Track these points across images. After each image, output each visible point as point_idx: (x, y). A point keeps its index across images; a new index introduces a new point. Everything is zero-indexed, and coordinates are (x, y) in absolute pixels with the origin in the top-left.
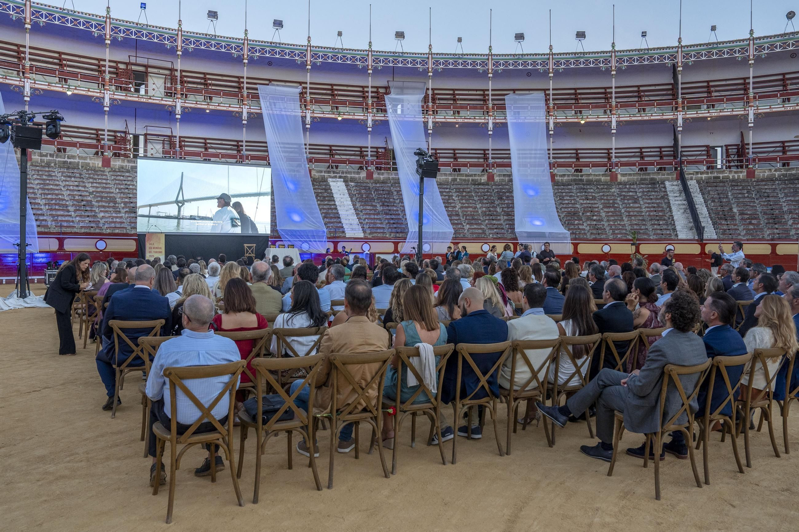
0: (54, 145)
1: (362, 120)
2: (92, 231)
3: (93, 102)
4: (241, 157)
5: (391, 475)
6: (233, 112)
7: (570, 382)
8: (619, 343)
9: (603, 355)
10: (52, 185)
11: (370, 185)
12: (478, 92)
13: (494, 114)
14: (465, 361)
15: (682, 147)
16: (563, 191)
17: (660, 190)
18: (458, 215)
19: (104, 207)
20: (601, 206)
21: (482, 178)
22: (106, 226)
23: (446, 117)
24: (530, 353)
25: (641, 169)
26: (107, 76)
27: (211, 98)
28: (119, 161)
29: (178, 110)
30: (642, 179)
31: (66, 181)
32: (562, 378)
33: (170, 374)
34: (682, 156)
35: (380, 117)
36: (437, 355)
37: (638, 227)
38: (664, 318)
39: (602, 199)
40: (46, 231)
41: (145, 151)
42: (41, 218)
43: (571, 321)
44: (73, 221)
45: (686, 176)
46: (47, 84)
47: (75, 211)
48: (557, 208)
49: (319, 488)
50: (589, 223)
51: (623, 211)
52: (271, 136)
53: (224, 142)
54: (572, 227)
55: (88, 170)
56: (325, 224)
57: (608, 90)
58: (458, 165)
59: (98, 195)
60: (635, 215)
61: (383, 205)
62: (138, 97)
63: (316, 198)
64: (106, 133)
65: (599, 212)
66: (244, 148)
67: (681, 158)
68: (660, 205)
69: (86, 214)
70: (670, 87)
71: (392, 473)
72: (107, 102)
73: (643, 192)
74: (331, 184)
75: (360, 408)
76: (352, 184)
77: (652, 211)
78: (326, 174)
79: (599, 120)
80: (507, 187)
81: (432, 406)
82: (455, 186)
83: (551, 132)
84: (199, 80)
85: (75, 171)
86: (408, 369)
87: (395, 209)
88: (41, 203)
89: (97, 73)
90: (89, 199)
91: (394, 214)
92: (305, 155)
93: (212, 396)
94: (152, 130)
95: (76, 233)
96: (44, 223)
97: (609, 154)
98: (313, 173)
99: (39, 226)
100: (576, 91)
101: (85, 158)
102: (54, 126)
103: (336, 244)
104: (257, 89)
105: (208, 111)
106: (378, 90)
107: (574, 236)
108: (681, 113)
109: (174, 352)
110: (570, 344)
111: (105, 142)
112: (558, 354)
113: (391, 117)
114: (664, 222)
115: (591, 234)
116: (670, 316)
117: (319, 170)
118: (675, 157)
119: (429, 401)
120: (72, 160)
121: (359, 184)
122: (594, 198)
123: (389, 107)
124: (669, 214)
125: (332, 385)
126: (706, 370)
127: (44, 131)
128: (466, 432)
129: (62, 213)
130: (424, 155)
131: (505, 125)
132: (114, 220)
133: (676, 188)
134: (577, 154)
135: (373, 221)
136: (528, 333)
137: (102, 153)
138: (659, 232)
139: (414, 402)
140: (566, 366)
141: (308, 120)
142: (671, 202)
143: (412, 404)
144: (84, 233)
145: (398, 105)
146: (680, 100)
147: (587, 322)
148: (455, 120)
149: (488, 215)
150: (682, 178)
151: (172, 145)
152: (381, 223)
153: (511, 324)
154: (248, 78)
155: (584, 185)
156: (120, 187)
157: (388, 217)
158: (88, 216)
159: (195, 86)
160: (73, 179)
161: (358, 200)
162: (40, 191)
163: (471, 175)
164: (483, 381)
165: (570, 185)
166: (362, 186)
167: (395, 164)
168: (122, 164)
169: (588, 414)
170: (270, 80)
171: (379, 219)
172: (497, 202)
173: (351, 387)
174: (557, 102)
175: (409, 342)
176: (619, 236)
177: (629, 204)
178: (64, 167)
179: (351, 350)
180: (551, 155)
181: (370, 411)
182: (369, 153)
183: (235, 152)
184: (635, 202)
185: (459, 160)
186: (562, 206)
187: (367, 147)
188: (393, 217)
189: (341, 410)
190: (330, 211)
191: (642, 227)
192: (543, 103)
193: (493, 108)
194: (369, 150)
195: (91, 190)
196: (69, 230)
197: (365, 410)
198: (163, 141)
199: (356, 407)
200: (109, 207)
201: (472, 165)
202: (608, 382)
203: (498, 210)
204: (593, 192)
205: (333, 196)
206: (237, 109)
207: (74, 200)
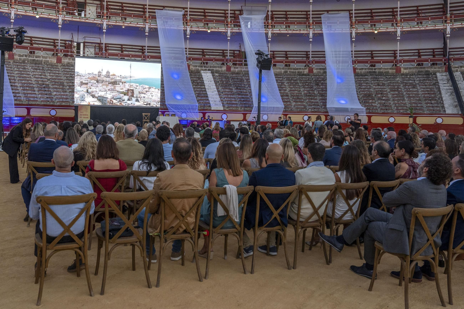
0: (28, 49)
1: (224, 32)
2: (48, 103)
3: (52, 22)
4: (144, 57)
5: (204, 279)
6: (139, 27)
7: (344, 217)
8: (383, 189)
9: (370, 198)
10: (25, 74)
11: (228, 75)
12: (303, 13)
13: (313, 27)
14: (262, 199)
15: (450, 49)
16: (361, 80)
17: (433, 79)
18: (287, 96)
19: (56, 88)
20: (389, 90)
21: (305, 71)
22: (57, 101)
23: (281, 29)
24: (311, 194)
25: (419, 65)
26: (61, 6)
27: (125, 19)
28: (67, 59)
29: (105, 26)
30: (419, 72)
31: (34, 72)
32: (338, 213)
33: (41, 201)
34: (449, 55)
35: (236, 30)
36: (239, 194)
37: (416, 105)
38: (422, 170)
39: (389, 85)
40: (20, 103)
41: (84, 53)
42: (18, 95)
43: (345, 172)
44: (37, 97)
45: (453, 69)
46: (24, 11)
47: (38, 91)
48: (357, 91)
49: (149, 286)
50: (379, 101)
51: (405, 93)
52: (163, 43)
53: (133, 47)
54: (368, 104)
55: (47, 65)
56: (198, 101)
57: (395, 10)
58: (289, 62)
59: (53, 81)
60: (414, 97)
61: (237, 89)
62: (80, 19)
63: (192, 83)
64: (60, 42)
65: (387, 94)
66: (146, 51)
67: (448, 56)
68: (433, 90)
69: (45, 93)
70: (441, 6)
71: (205, 278)
72: (60, 22)
73: (420, 80)
74: (203, 74)
75: (181, 230)
76: (217, 74)
77: (426, 94)
78: (199, 68)
79: (388, 30)
80: (322, 77)
81: (237, 231)
82: (286, 76)
83: (354, 39)
84: (118, 7)
85: (40, 66)
86: (218, 203)
87: (245, 91)
88: (18, 86)
89: (55, 4)
90: (47, 83)
91: (244, 95)
92: (185, 55)
93: (71, 218)
94: (88, 40)
95: (38, 105)
96: (19, 98)
97: (395, 54)
98: (191, 67)
99: (16, 100)
100: (371, 11)
101: (46, 58)
102: (20, 36)
103: (204, 114)
104: (155, 13)
105: (123, 27)
106: (235, 12)
107: (368, 111)
108: (449, 24)
109: (44, 186)
110: (344, 189)
111: (59, 47)
112: (335, 197)
113: (243, 30)
114: (435, 101)
115: (381, 109)
116: (427, 169)
117: (195, 65)
118: (444, 55)
119: (234, 227)
120: (38, 59)
121: (221, 74)
122: (384, 85)
123: (242, 23)
124: (439, 96)
125: (161, 213)
126: (448, 214)
127: (15, 40)
128: (266, 249)
129: (30, 92)
130: (262, 55)
131: (321, 35)
132: (62, 97)
133: (445, 77)
134: (372, 54)
135: (230, 99)
136: (311, 180)
137: (57, 54)
138: (431, 108)
139: (222, 227)
140: (341, 205)
141: (188, 32)
142: (441, 87)
143: (221, 229)
144: (43, 105)
145: (249, 22)
146: (448, 15)
147: (357, 173)
148: (286, 32)
149: (308, 96)
150: (449, 70)
151: (101, 49)
152: (235, 101)
153: (299, 173)
154: (149, 5)
155: (376, 75)
156: (67, 75)
157: (240, 96)
158: (46, 94)
159: (116, 11)
160: (38, 71)
161: (220, 85)
162: (18, 78)
163: (297, 69)
164: (276, 214)
165: (367, 76)
166: (223, 76)
167: (246, 61)
168: (68, 61)
169: (358, 242)
170: (164, 7)
171: (234, 98)
172: (314, 87)
173: (174, 215)
174: (357, 19)
175: (219, 184)
176: (401, 111)
177: (409, 89)
178: (33, 63)
179: (174, 189)
180: (354, 55)
181: (189, 233)
182: (229, 54)
183: (141, 53)
184: (414, 88)
185: (289, 59)
186: (360, 90)
187: (227, 50)
188: (244, 96)
189: (167, 231)
190: (201, 92)
191: (419, 105)
192: (348, 20)
193: (313, 23)
194: (229, 52)
195: (49, 77)
196: (34, 103)
197: (185, 232)
198: (95, 46)
199: (178, 229)
200: (59, 88)
201: (298, 62)
202: (372, 218)
203: (315, 92)
204: (383, 81)
205: (203, 83)
206: (142, 26)
207: (38, 84)
